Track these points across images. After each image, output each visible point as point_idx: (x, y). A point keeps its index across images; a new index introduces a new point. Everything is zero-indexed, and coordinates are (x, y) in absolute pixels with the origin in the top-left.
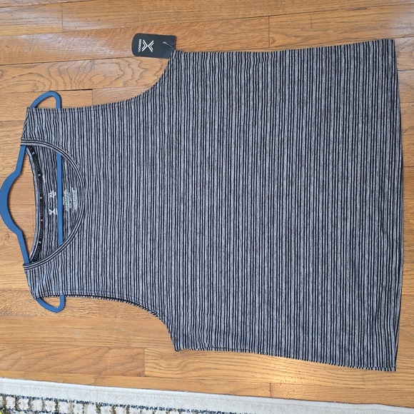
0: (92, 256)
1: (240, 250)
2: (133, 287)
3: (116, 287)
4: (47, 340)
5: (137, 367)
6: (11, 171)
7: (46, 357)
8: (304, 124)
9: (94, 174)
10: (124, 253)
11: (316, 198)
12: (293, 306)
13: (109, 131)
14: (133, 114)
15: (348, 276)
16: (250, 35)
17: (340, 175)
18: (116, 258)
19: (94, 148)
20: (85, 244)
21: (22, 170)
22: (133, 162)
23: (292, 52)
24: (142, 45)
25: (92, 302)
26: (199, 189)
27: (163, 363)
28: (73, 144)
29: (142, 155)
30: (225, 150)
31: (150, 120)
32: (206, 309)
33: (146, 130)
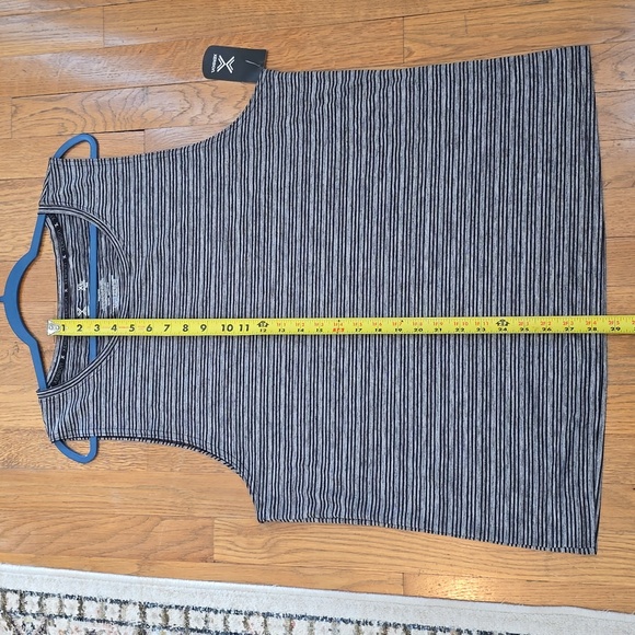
0: (139, 378)
1: (359, 367)
2: (198, 425)
3: (173, 423)
4: (70, 506)
5: (201, 548)
6: (24, 251)
7: (68, 531)
8: (455, 176)
9: (145, 255)
10: (186, 372)
11: (473, 286)
12: (438, 453)
13: (167, 190)
14: (203, 164)
15: (522, 405)
16: (376, 45)
17: (510, 250)
18: (174, 380)
19: (144, 215)
20: (128, 359)
21: (39, 251)
22: (202, 236)
23: (437, 68)
24: (218, 63)
25: (137, 447)
26: (297, 274)
27: (241, 541)
28: (114, 211)
29: (214, 225)
30: (337, 216)
31: (227, 173)
32: (307, 458)
33: (221, 188)
